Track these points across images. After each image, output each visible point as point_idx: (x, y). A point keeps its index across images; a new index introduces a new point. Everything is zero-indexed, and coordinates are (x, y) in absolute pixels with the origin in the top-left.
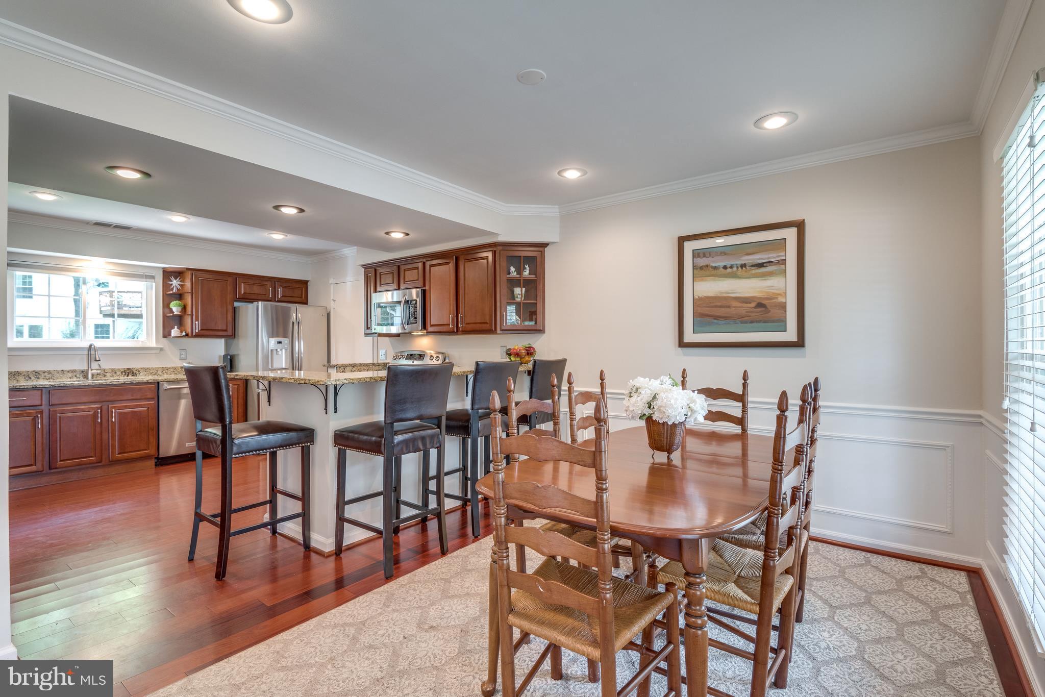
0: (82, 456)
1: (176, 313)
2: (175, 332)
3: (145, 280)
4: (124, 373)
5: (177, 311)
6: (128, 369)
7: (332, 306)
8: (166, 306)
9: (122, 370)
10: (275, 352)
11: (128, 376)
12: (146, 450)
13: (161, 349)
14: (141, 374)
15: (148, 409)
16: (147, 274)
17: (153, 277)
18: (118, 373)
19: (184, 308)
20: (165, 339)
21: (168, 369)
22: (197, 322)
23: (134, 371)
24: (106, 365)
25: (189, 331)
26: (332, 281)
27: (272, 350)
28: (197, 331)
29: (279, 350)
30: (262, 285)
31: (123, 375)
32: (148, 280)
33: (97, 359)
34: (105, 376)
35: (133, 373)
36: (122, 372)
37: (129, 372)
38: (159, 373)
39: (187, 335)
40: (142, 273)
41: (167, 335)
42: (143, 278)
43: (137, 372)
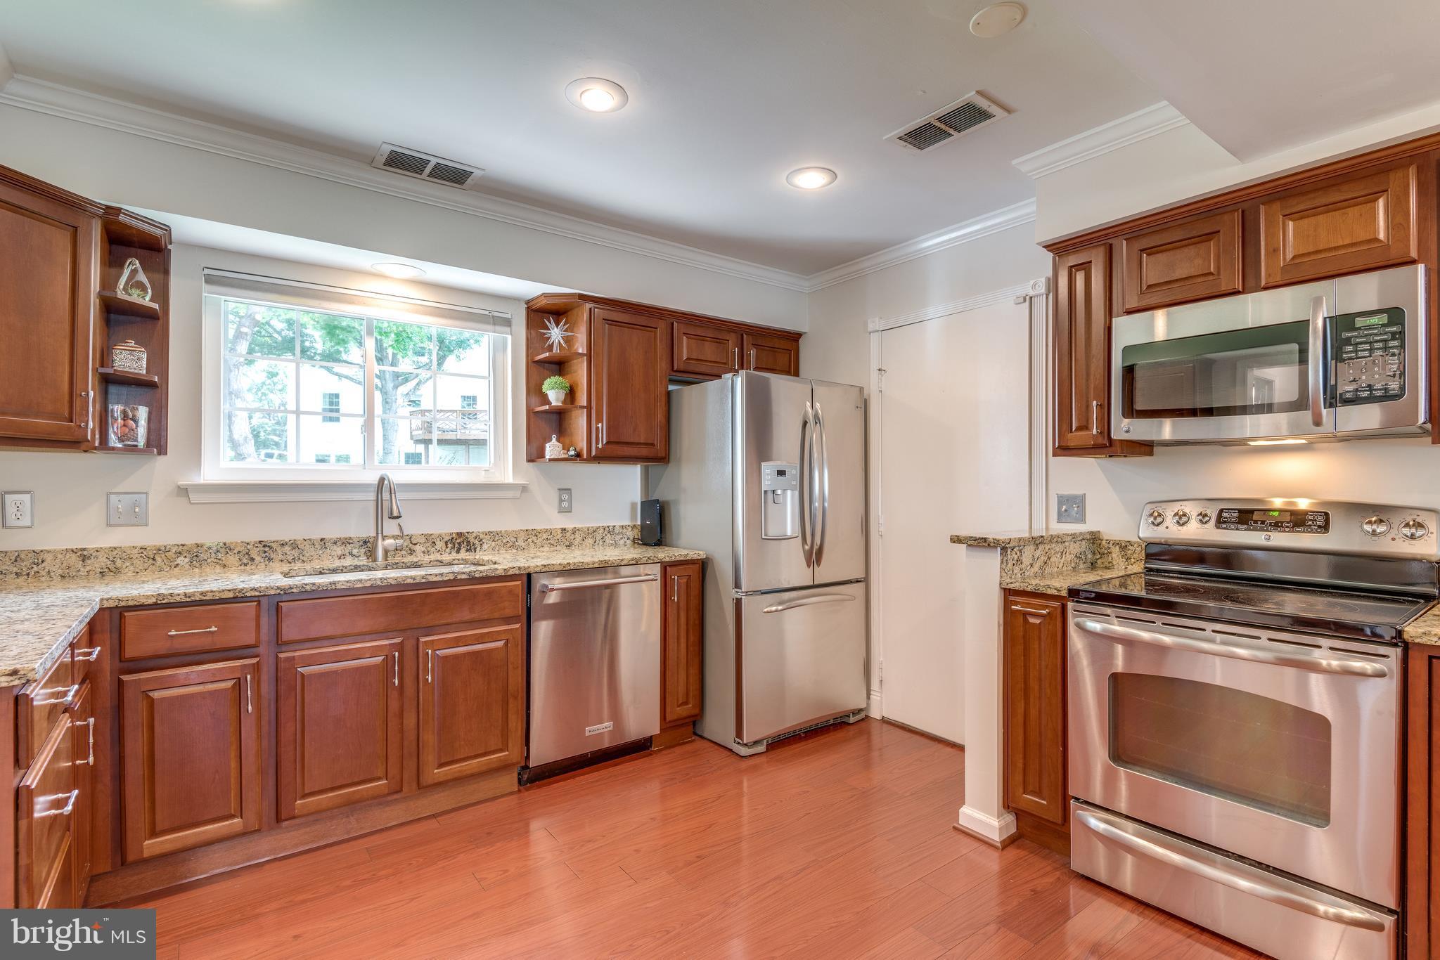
0: (356, 780)
1: (554, 404)
2: (553, 448)
3: (490, 327)
4: (450, 545)
5: (557, 400)
6: (460, 535)
7: (873, 384)
8: (535, 390)
9: (447, 538)
10: (770, 495)
11: (458, 552)
12: (501, 750)
13: (524, 489)
14: (485, 546)
15: (506, 644)
16: (496, 314)
17: (507, 323)
18: (440, 544)
19: (571, 394)
20: (531, 464)
21: (536, 533)
22: (600, 425)
23: (472, 540)
24: (415, 525)
25: (583, 445)
26: (875, 323)
27: (766, 492)
28: (600, 446)
29: (779, 492)
31: (448, 550)
32: (498, 328)
33: (395, 514)
34: (412, 552)
35: (469, 542)
36: (446, 543)
37: (461, 542)
38: (520, 543)
39: (578, 455)
40: (487, 313)
41: (536, 455)
42: (488, 323)
43: (476, 542)
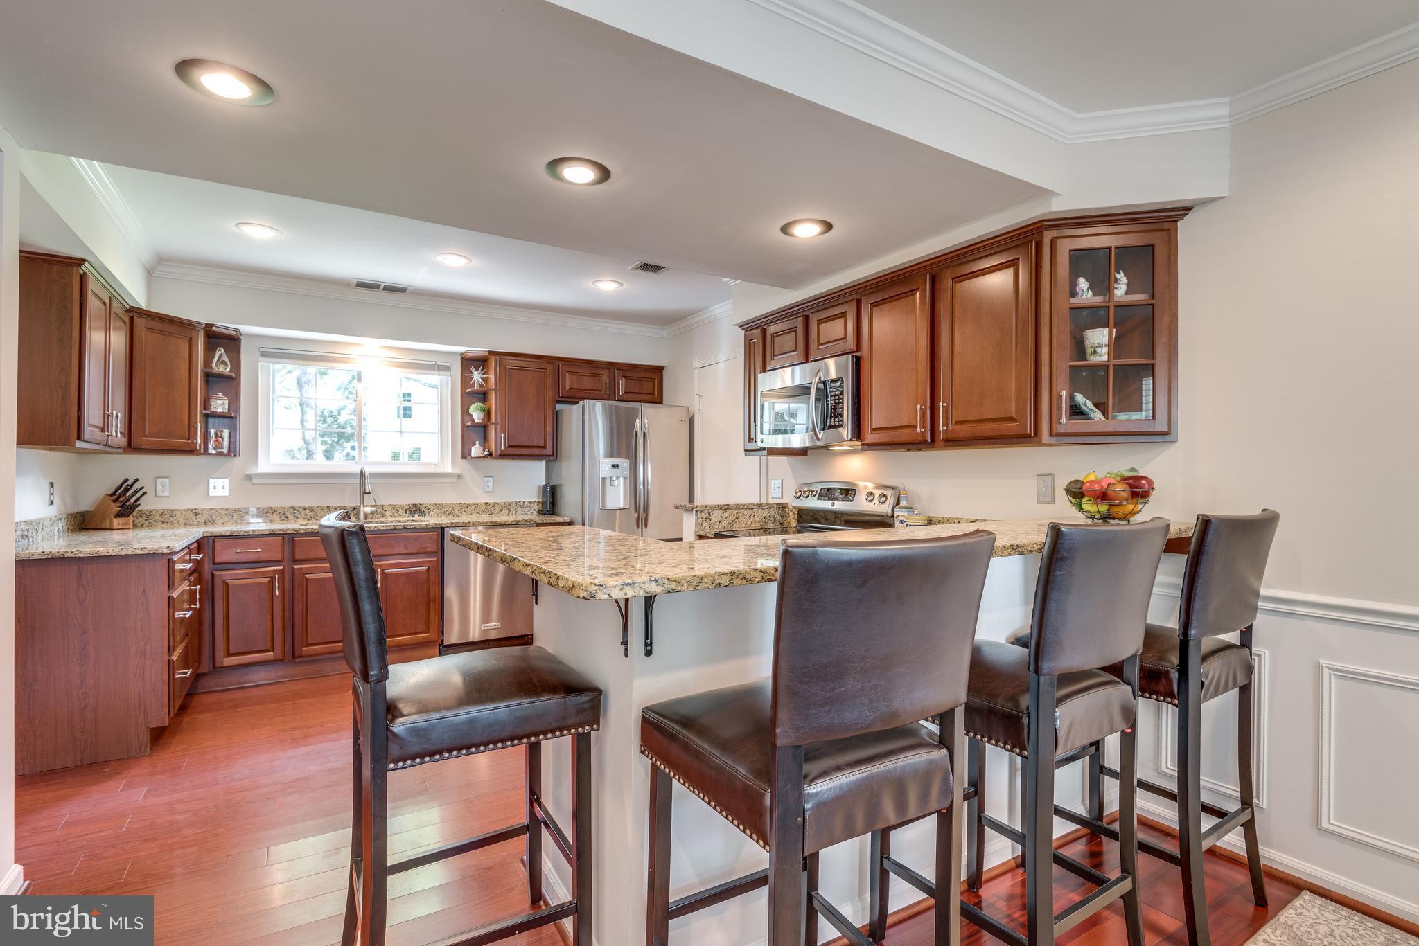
0: (336, 640)
1: (477, 421)
2: (476, 450)
3: (436, 372)
4: (408, 512)
5: (478, 419)
6: (415, 505)
7: (696, 405)
8: (465, 411)
9: (406, 508)
10: (608, 481)
11: (413, 516)
12: (425, 632)
13: (459, 476)
14: (432, 513)
15: (428, 570)
16: (440, 364)
17: (448, 369)
18: (401, 511)
19: (488, 413)
20: (464, 460)
21: (467, 506)
22: (502, 435)
23: (423, 509)
24: (387, 500)
25: (493, 448)
26: (696, 363)
27: (604, 479)
28: (502, 448)
29: (614, 478)
30: (596, 376)
31: (407, 515)
32: (441, 373)
33: (367, 491)
34: (383, 515)
35: (420, 511)
36: (406, 510)
37: (415, 509)
38: (456, 511)
39: (490, 454)
40: (433, 363)
41: (465, 455)
42: (434, 370)
43: (426, 510)
